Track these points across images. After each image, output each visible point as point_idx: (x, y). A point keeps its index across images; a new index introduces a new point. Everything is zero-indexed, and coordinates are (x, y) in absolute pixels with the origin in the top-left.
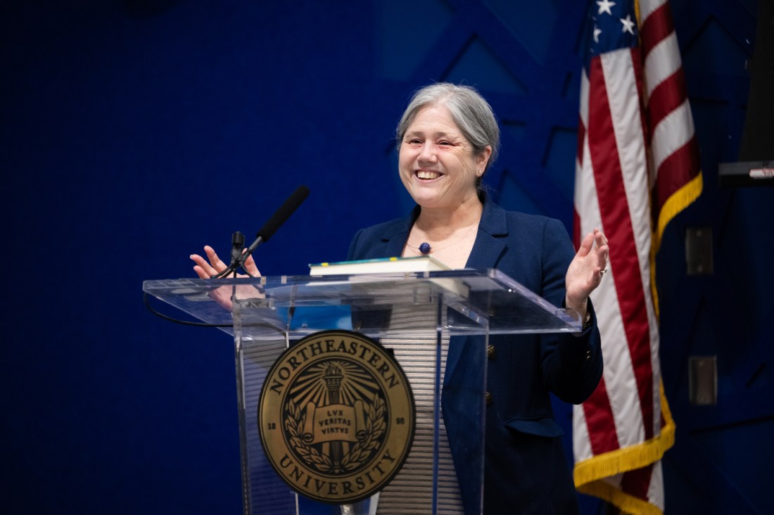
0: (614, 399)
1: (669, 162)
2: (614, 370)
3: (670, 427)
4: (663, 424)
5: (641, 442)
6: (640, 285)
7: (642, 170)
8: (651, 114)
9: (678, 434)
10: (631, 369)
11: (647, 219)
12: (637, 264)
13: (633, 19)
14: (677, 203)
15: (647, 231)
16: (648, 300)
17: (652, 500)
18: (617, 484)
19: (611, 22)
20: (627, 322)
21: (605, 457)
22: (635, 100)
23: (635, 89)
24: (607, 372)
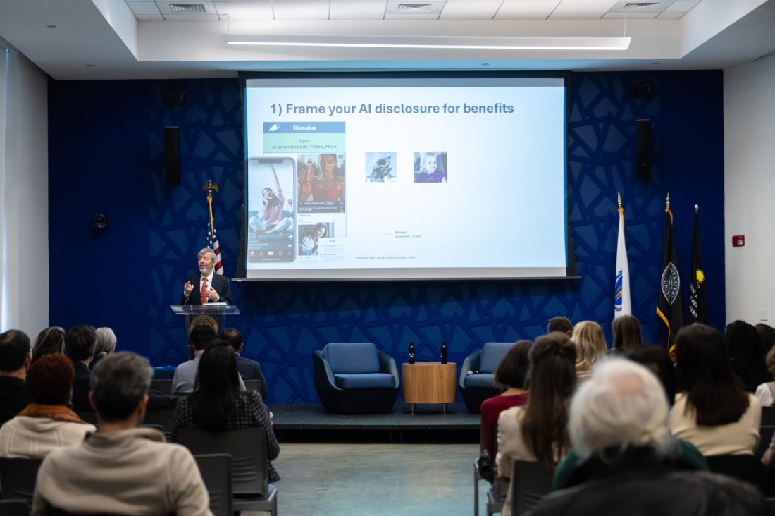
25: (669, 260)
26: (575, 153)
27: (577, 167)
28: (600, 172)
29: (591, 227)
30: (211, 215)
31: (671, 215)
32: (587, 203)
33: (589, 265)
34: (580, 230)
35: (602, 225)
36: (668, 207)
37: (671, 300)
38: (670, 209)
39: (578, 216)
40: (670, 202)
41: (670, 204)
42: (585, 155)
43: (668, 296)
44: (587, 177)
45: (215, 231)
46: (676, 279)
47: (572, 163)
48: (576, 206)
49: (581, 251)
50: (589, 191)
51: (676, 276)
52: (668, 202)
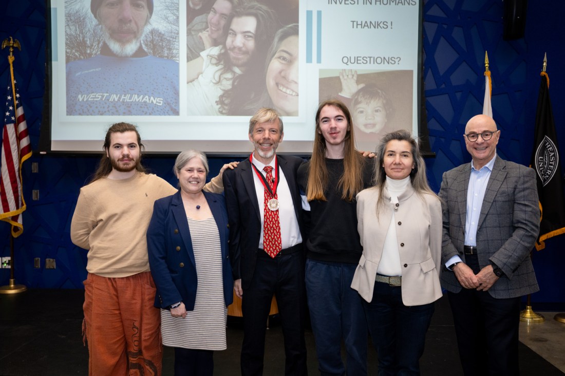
0: (9, 200)
1: (23, 149)
2: (9, 194)
3: (25, 206)
4: (22, 205)
5: (15, 210)
6: (15, 176)
7: (16, 150)
8: (19, 138)
9: (27, 207)
10: (13, 194)
11: (18, 161)
12: (15, 171)
13: (15, 117)
14: (25, 158)
15: (18, 164)
16: (18, 179)
17: (19, 222)
18: (10, 219)
19: (9, 117)
20: (12, 184)
21: (6, 213)
22: (15, 135)
23: (15, 133)
24: (7, 195)
25: (545, 133)
26: (429, 13)
27: (432, 28)
28: (458, 34)
29: (446, 97)
30: (12, 77)
31: (548, 80)
32: (442, 69)
33: (443, 140)
34: (432, 100)
35: (459, 95)
36: (544, 69)
37: (545, 180)
38: (546, 72)
39: (431, 84)
40: (547, 63)
41: (547, 67)
42: (442, 14)
43: (542, 175)
44: (442, 40)
45: (18, 95)
46: (554, 155)
47: (426, 24)
48: (430, 73)
49: (433, 125)
50: (444, 56)
51: (553, 151)
52: (545, 64)
